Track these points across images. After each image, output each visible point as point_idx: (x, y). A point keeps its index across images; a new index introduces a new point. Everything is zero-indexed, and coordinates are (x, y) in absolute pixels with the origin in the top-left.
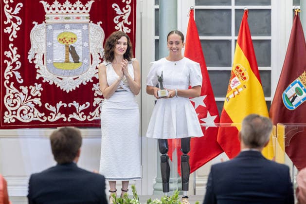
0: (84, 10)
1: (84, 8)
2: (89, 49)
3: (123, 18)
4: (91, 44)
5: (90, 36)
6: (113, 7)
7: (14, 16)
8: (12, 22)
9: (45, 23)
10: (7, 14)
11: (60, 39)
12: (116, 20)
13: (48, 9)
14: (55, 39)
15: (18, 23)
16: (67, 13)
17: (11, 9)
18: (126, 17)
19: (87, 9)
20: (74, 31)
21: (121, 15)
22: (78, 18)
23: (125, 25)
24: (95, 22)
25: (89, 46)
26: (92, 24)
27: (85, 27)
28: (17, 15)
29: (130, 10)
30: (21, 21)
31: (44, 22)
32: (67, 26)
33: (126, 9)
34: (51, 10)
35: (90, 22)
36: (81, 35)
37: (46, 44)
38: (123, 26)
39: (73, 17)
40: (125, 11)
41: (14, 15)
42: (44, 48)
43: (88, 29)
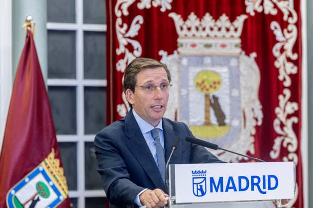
0: (232, 32)
1: (232, 29)
2: (240, 101)
3: (285, 47)
4: (243, 92)
5: (241, 78)
6: (272, 27)
7: (130, 41)
8: (127, 51)
9: (178, 53)
10: (119, 36)
11: (198, 84)
12: (277, 50)
13: (182, 29)
14: (192, 83)
15: (135, 52)
16: (208, 36)
17: (125, 26)
18: (289, 46)
19: (236, 30)
20: (217, 69)
21: (283, 42)
22: (223, 46)
23: (289, 60)
24: (248, 54)
25: (240, 97)
26: (244, 57)
27: (233, 62)
28: (135, 38)
29: (295, 33)
30: (140, 49)
31: (175, 52)
32: (208, 60)
33: (289, 32)
34: (185, 31)
35: (241, 53)
36: (227, 76)
37: (180, 92)
38: (286, 61)
39: (216, 44)
40: (288, 35)
41: (130, 38)
42: (177, 100)
43: (238, 67)
